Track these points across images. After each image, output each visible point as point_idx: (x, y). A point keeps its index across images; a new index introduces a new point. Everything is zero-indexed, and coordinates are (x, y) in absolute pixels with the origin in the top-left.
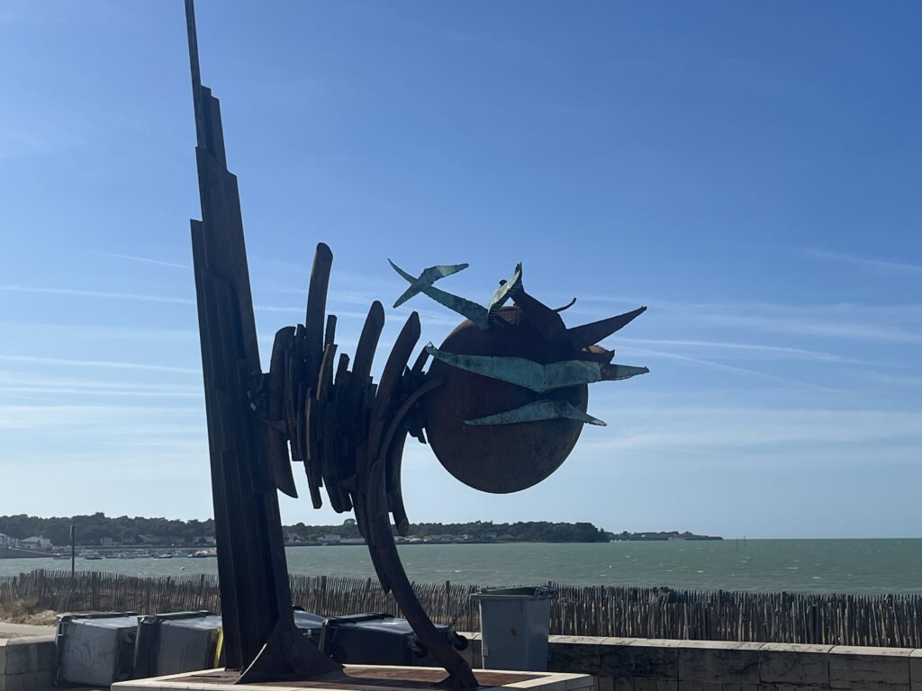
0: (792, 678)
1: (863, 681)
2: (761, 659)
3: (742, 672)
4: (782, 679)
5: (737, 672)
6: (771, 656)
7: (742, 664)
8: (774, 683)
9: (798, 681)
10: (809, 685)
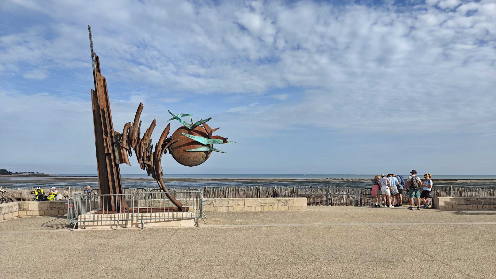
0: (221, 205)
1: (235, 205)
2: (214, 201)
3: (209, 204)
4: (218, 205)
5: (208, 204)
6: (216, 201)
7: (210, 203)
8: (217, 206)
9: (222, 205)
10: (224, 206)
